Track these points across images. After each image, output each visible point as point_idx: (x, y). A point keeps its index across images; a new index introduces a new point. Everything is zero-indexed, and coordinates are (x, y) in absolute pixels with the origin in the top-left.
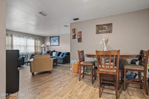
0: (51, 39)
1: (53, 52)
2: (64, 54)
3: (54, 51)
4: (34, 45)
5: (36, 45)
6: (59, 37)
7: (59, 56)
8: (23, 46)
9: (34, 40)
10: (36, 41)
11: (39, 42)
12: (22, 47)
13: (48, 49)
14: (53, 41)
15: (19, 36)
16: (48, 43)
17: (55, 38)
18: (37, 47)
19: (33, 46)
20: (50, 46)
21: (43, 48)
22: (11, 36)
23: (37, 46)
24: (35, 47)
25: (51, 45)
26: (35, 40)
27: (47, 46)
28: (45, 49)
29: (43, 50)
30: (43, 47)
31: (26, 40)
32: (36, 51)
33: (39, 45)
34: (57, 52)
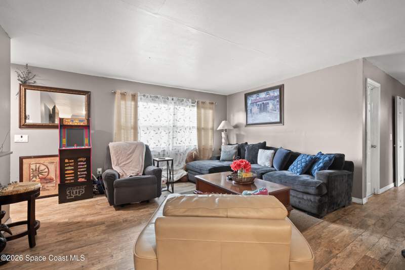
0: (249, 102)
1: (260, 151)
2: (314, 161)
3: (264, 146)
4: (195, 125)
5: (203, 126)
6: (281, 88)
7: (286, 168)
8: (165, 127)
9: (195, 109)
10: (203, 111)
11: (210, 113)
12: (163, 133)
13: (238, 136)
14: (255, 109)
15: (155, 99)
16: (239, 117)
17: (263, 95)
18: (206, 129)
19: (193, 127)
20: (247, 125)
21: (223, 134)
22: (134, 97)
23: (203, 129)
24: (199, 130)
25: (250, 122)
26: (198, 107)
27: (236, 127)
28: (228, 138)
29: (223, 141)
30: (222, 130)
31: (172, 110)
32: (203, 143)
33: (210, 126)
34: (276, 150)
